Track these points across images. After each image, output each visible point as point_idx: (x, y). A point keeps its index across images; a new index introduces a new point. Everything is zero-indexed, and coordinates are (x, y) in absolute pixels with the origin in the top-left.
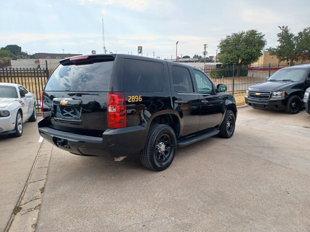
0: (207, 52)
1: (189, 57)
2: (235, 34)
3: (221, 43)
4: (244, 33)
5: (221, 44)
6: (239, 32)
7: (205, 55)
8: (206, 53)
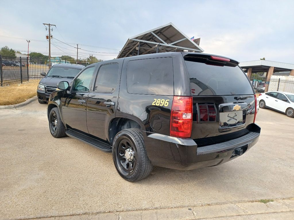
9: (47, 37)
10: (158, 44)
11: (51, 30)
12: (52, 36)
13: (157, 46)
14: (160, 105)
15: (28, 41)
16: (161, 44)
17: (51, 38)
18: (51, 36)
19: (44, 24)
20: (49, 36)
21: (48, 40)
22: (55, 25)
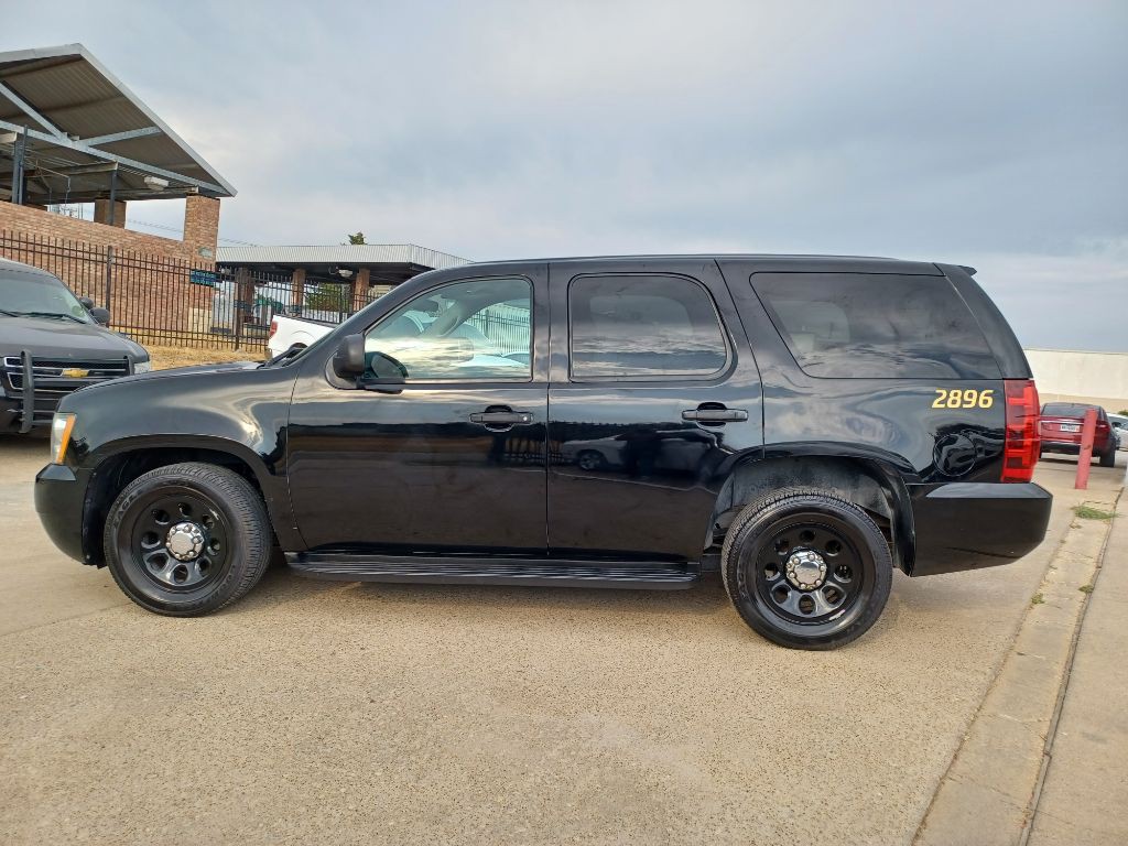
10: (21, 130)
13: (14, 138)
14: (961, 404)
16: (32, 133)
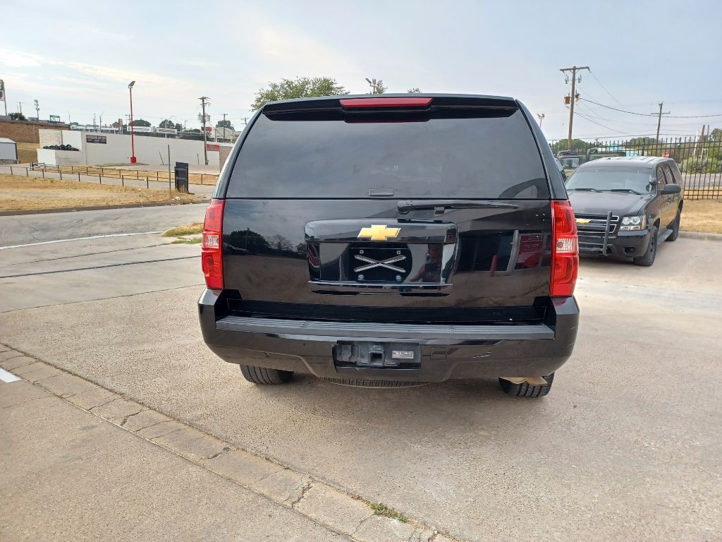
0: (209, 116)
1: (148, 124)
2: (288, 82)
3: (260, 99)
4: (307, 83)
5: (258, 100)
6: (298, 79)
7: (204, 122)
8: (206, 118)
9: (567, 100)
11: (576, 82)
12: (577, 96)
15: (541, 115)
17: (575, 99)
18: (575, 94)
19: (562, 70)
20: (571, 96)
21: (569, 105)
22: (588, 68)
